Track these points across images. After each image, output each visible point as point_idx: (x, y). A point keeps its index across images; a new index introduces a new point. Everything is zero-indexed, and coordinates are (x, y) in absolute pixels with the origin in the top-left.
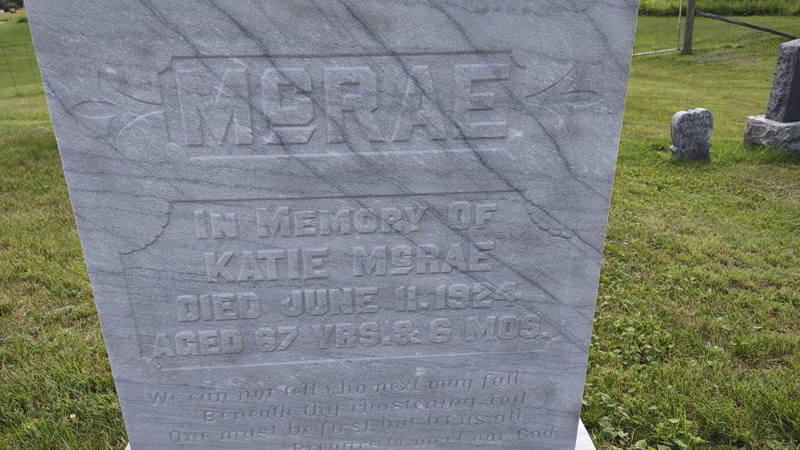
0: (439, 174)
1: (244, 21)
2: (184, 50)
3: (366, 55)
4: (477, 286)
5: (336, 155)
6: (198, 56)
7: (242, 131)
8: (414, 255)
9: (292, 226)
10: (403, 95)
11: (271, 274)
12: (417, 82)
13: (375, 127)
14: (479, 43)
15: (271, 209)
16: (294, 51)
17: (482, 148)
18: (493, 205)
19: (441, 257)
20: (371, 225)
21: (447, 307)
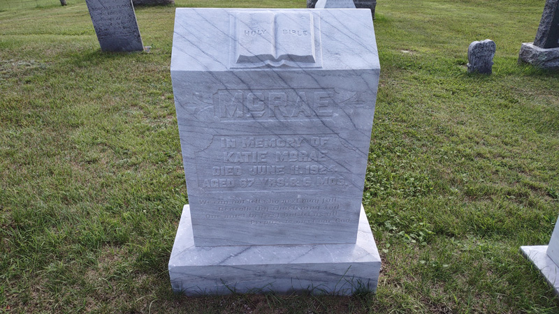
0: (308, 128)
1: (243, 78)
2: (223, 87)
3: (283, 89)
4: (321, 166)
5: (271, 120)
6: (227, 89)
7: (240, 113)
8: (298, 155)
9: (255, 144)
10: (295, 102)
11: (246, 160)
12: (301, 97)
13: (286, 112)
14: (323, 85)
15: (248, 138)
16: (259, 88)
17: (324, 119)
18: (328, 138)
19: (308, 156)
20: (283, 144)
21: (310, 174)
